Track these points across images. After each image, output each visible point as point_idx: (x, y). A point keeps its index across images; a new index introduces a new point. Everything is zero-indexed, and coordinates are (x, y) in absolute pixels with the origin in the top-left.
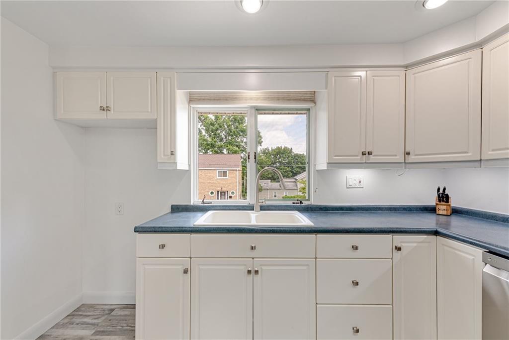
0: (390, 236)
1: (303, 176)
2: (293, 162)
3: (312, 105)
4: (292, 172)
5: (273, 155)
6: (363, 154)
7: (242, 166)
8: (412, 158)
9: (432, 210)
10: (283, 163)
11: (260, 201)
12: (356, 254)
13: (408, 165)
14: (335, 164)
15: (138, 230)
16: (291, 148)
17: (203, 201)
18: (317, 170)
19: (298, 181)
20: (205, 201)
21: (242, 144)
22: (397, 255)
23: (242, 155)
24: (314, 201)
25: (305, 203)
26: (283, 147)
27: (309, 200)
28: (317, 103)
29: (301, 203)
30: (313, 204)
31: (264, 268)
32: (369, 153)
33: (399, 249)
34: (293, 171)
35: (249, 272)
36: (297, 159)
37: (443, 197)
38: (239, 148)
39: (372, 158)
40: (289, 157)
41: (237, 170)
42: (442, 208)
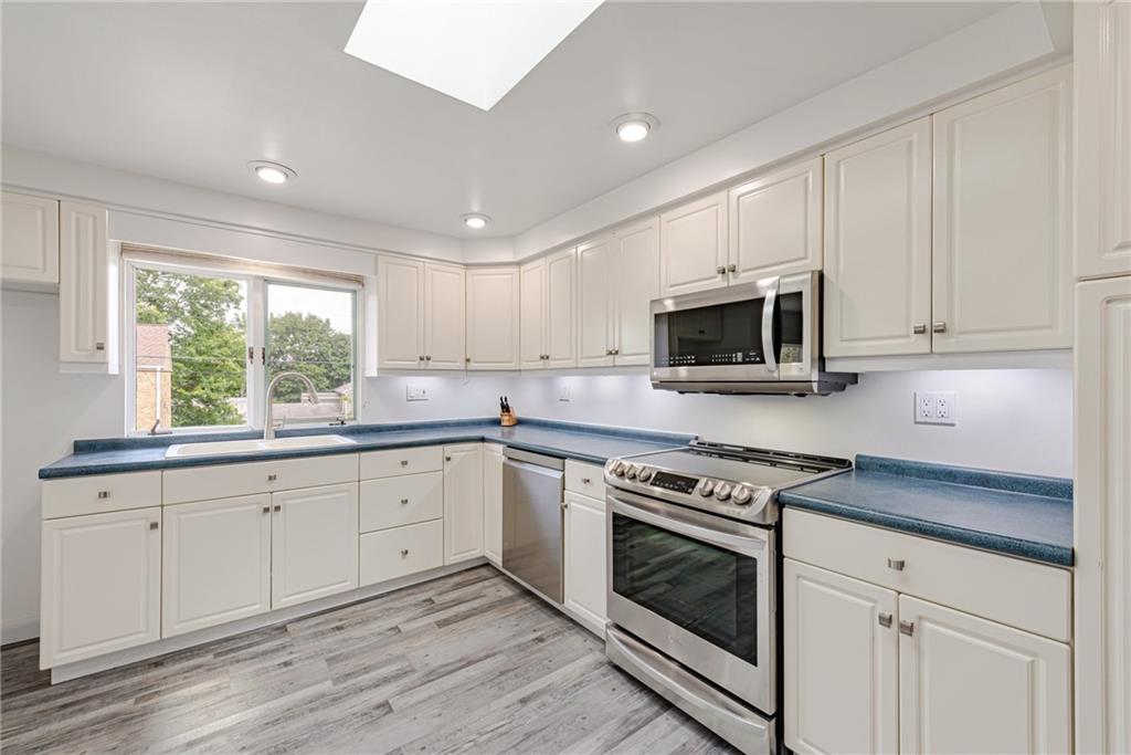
0: (441, 447)
1: (346, 389)
2: (333, 354)
3: (360, 287)
4: (328, 377)
5: (275, 332)
6: (422, 359)
7: (173, 360)
8: (472, 366)
9: (497, 422)
10: (305, 355)
11: (274, 423)
12: (405, 470)
13: (469, 374)
14: (387, 372)
15: (45, 475)
16: (328, 321)
17: (153, 430)
18: (367, 378)
19: (346, 399)
20: (156, 430)
21: (172, 297)
22: (448, 465)
23: (172, 328)
24: (361, 421)
25: (349, 424)
26: (304, 317)
27: (355, 419)
28: (366, 287)
29: (342, 423)
30: (361, 423)
31: (288, 502)
32: (428, 359)
33: (448, 459)
34: (332, 374)
35: (266, 510)
36: (341, 347)
37: (505, 408)
38: (159, 307)
39: (431, 364)
40: (320, 340)
41: (154, 371)
42: (506, 420)
